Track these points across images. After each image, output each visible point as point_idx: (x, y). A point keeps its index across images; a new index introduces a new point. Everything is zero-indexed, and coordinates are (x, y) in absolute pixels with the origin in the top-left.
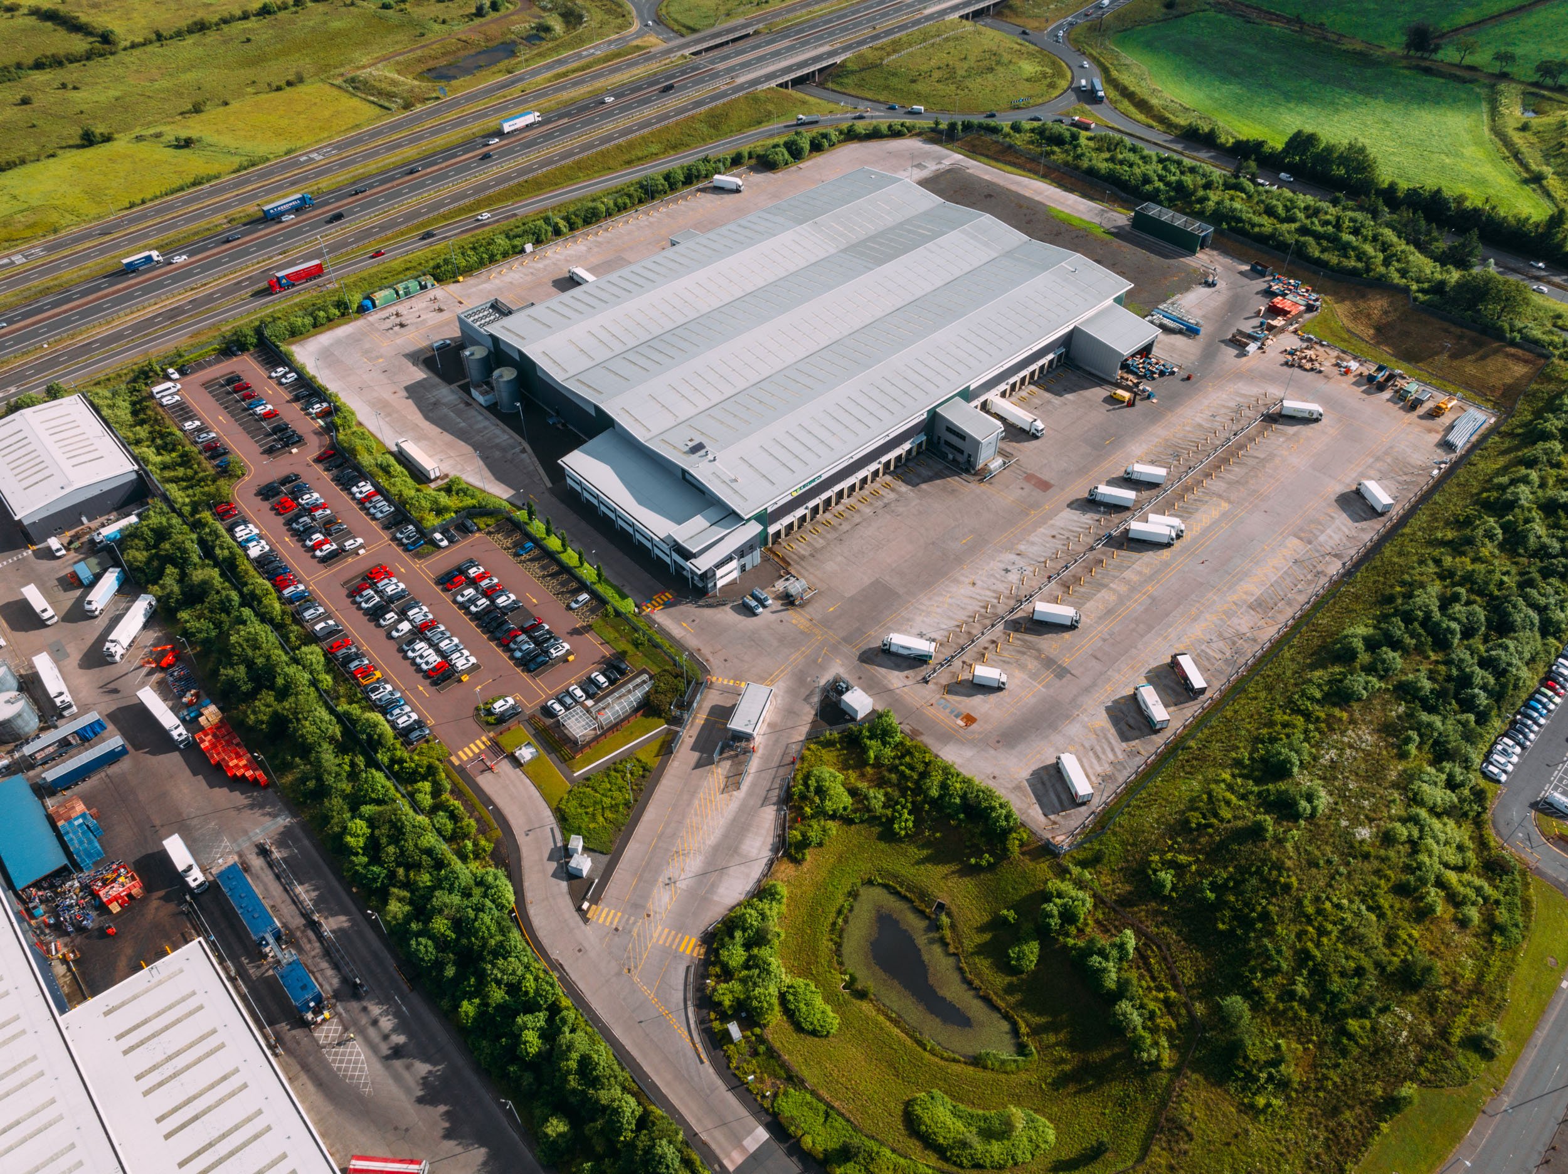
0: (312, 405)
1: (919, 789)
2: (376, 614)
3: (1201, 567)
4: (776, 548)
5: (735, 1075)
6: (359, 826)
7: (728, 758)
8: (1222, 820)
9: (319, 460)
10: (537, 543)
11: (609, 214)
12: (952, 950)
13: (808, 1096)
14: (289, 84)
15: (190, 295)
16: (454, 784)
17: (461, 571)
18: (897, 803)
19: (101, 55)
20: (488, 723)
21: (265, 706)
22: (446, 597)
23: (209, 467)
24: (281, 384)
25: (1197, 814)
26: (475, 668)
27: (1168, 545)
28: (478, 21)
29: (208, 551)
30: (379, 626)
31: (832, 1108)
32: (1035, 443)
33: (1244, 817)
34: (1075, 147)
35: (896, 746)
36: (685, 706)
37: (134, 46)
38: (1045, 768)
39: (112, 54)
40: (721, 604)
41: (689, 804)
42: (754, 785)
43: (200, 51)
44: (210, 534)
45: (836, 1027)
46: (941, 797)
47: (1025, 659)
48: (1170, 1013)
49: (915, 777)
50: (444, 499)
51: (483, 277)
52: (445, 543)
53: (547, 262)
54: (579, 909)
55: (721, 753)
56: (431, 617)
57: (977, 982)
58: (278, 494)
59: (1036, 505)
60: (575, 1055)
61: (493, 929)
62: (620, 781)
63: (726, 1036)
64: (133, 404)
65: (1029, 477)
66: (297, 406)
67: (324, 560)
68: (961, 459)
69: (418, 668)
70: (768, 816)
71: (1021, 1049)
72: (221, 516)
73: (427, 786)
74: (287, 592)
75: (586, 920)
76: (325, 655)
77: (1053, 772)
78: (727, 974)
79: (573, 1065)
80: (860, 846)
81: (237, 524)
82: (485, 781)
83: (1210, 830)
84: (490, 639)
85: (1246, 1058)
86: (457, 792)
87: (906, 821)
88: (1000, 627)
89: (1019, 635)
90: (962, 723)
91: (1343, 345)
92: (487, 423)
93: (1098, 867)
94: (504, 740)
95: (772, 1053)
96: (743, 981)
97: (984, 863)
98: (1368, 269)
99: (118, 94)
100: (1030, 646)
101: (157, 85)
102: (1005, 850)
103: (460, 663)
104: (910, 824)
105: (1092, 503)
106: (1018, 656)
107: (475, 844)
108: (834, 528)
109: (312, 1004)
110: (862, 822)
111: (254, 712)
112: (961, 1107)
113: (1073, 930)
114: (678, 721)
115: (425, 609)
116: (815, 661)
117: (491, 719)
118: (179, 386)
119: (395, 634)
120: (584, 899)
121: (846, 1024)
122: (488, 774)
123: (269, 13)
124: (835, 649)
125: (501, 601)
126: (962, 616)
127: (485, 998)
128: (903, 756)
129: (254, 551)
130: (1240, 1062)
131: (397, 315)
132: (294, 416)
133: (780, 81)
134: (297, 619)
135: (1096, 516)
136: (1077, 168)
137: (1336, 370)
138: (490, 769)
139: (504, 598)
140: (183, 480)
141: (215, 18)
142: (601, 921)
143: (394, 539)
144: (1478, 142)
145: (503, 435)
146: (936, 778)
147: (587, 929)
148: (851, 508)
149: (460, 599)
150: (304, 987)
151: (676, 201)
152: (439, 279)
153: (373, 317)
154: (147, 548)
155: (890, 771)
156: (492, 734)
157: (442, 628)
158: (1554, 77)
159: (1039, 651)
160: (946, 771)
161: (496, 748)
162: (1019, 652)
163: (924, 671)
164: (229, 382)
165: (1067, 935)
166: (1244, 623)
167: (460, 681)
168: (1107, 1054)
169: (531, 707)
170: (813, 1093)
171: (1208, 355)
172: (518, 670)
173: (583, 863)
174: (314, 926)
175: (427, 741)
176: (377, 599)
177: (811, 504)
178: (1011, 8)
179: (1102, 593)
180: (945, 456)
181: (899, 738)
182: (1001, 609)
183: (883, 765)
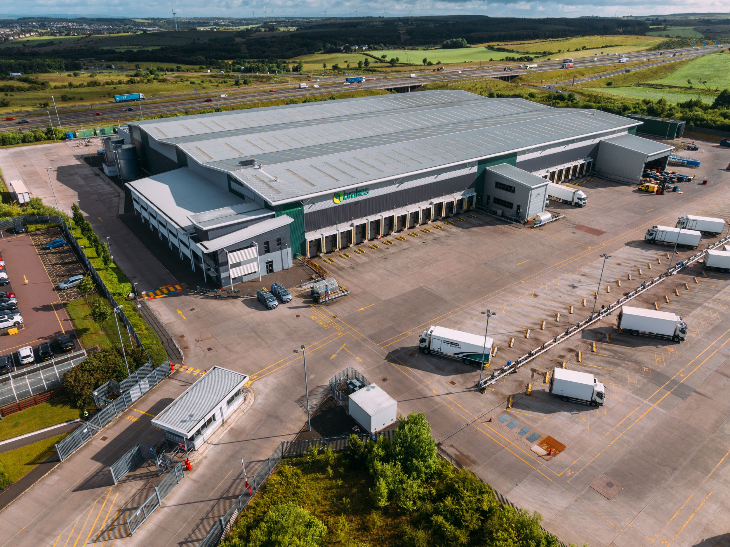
4: (315, 261)
10: (70, 241)
19: (36, 90)
35: (430, 477)
36: (117, 392)
40: (232, 296)
47: (618, 371)
59: (592, 242)
65: (579, 227)
68: (510, 212)
88: (576, 336)
89: (604, 345)
90: (542, 451)
100: (624, 358)
105: (652, 243)
106: (610, 368)
108: (380, 251)
114: (95, 415)
116: (327, 357)
124: (357, 346)
126: (525, 323)
128: (440, 497)
131: (88, 142)
133: (387, 88)
135: (663, 253)
145: (109, 189)
153: (69, 142)
155: (415, 524)
159: (636, 362)
162: (609, 363)
163: (477, 376)
177: (358, 222)
178: (521, 79)
179: (698, 311)
180: (495, 213)
181: (434, 462)
182: (573, 318)
183: (404, 512)
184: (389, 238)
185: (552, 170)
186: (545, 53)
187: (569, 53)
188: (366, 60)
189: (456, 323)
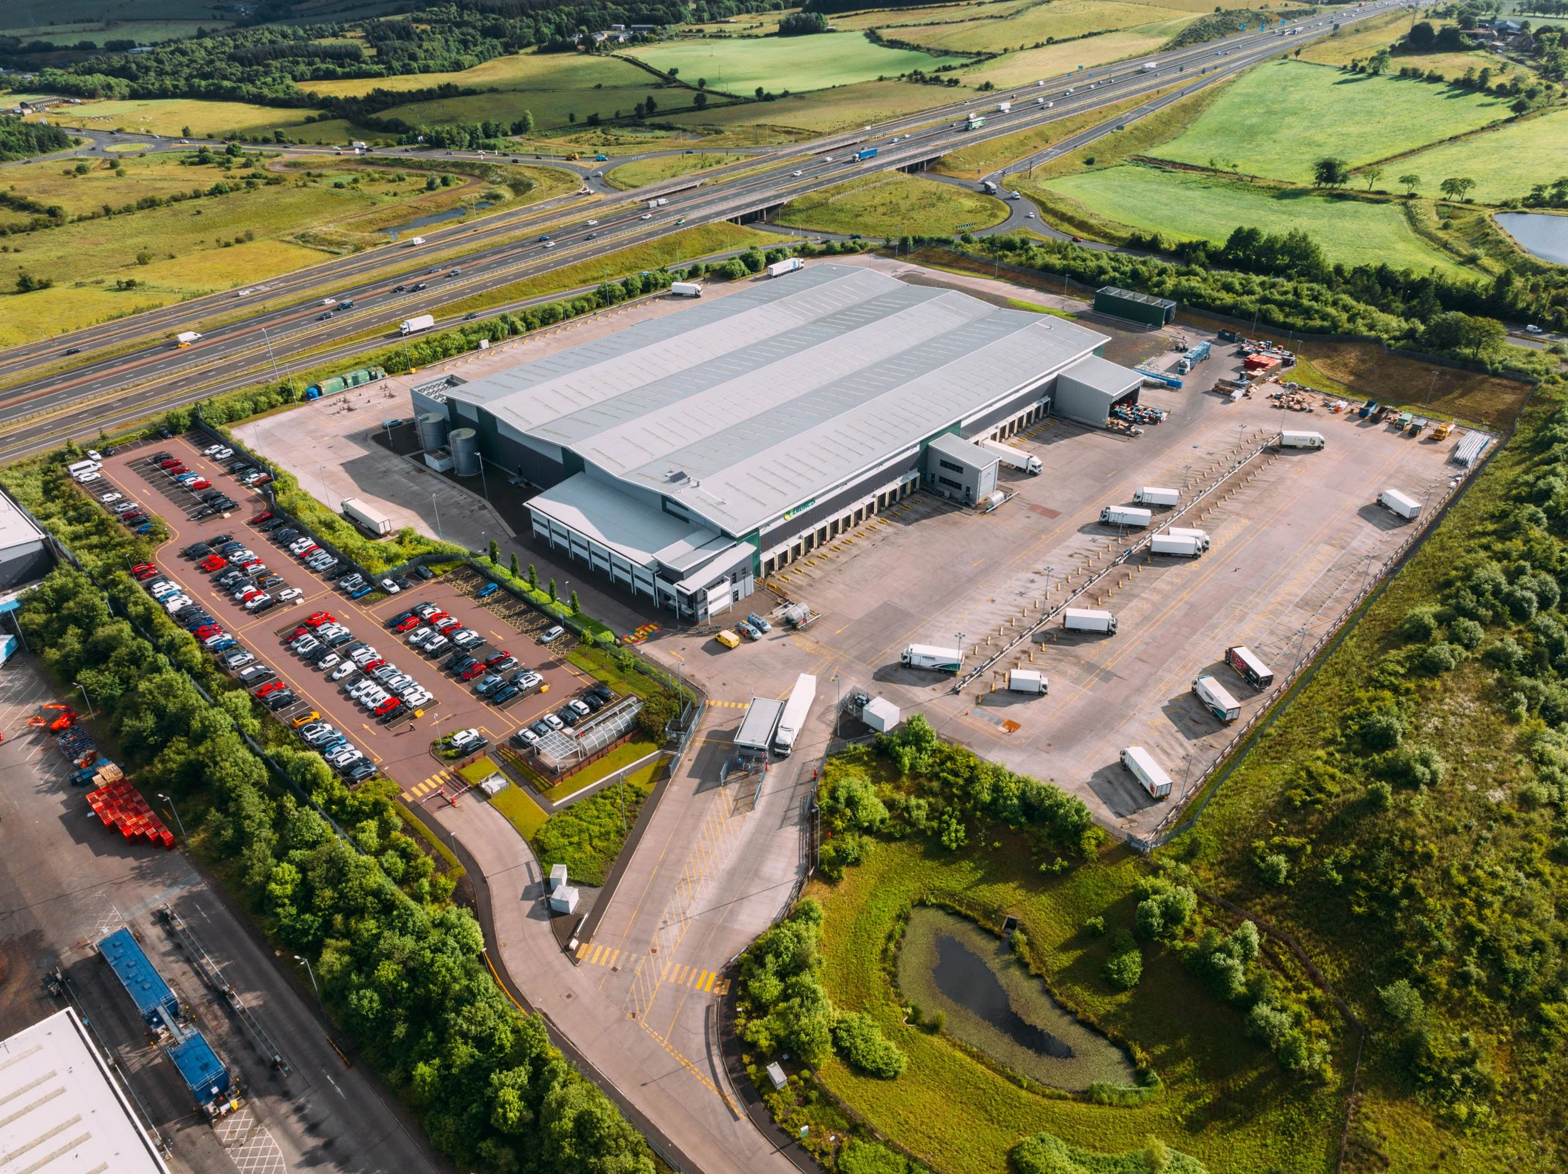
0: (248, 475)
1: (966, 796)
2: (313, 659)
3: (1235, 574)
4: (769, 579)
5: (783, 1131)
6: (287, 871)
7: (736, 780)
8: (1330, 794)
9: (254, 523)
10: (502, 584)
11: (567, 316)
12: (1033, 970)
13: (882, 1148)
14: (239, 241)
15: (121, 395)
16: (406, 822)
17: (415, 613)
18: (943, 814)
19: (47, 227)
20: (447, 757)
21: (176, 754)
22: (398, 639)
23: (128, 534)
24: (216, 460)
25: (1299, 791)
26: (430, 703)
27: (1195, 557)
28: (428, 193)
29: (119, 608)
30: (319, 669)
31: (915, 1160)
32: (1033, 480)
33: (1355, 789)
34: (1027, 251)
35: (934, 752)
36: (682, 728)
37: (81, 219)
38: (1109, 767)
39: (57, 225)
41: (695, 828)
42: (770, 804)
43: (149, 222)
44: (123, 591)
45: (904, 1065)
46: (994, 801)
47: (1061, 666)
48: (1319, 1016)
49: (961, 782)
50: (395, 548)
51: (437, 369)
52: (396, 589)
53: (503, 356)
54: (566, 949)
55: (727, 774)
56: (379, 657)
57: (1071, 1005)
58: (206, 554)
59: (1046, 530)
60: (570, 1113)
61: (457, 972)
62: (609, 807)
63: (767, 1082)
64: (46, 484)
65: (1034, 508)
66: (232, 478)
67: (256, 611)
68: (959, 494)
69: (363, 708)
70: (791, 838)
71: (1141, 1077)
72: (139, 576)
73: (372, 825)
74: (210, 642)
75: (575, 961)
76: (252, 700)
77: (1119, 770)
78: (759, 1009)
79: (568, 1125)
80: (904, 865)
81: (156, 581)
82: (444, 817)
83: (1319, 807)
84: (448, 676)
85: (1430, 1057)
86: (409, 829)
87: (955, 833)
88: (1028, 638)
89: (1051, 646)
90: (1005, 730)
91: (1326, 390)
92: (442, 486)
93: (1195, 862)
94: (468, 772)
95: (827, 1100)
96: (781, 1015)
97: (1057, 868)
98: (1335, 325)
99: (60, 254)
100: (1068, 656)
101: (101, 247)
102: (1081, 851)
103: (414, 698)
104: (961, 834)
105: (1106, 525)
106: (1055, 663)
107: (433, 884)
108: (831, 560)
109: (215, 1090)
110: (903, 838)
111: (163, 762)
112: (1081, 1151)
113: (1179, 931)
114: (674, 745)
115: (372, 650)
116: (827, 680)
117: (451, 753)
118: (100, 465)
119: (336, 675)
120: (571, 937)
121: (917, 1065)
122: (449, 810)
123: (221, 192)
124: (848, 667)
125: (462, 637)
126: (985, 630)
127: (447, 1057)
128: (943, 763)
129: (174, 606)
130: (1424, 1062)
131: (345, 401)
132: (228, 486)
133: (730, 216)
134: (221, 666)
135: (1114, 537)
136: (1032, 266)
137: (1325, 410)
138: (451, 803)
139: (465, 634)
140: (96, 547)
141: (165, 198)
142: (594, 960)
143: (338, 588)
144: (1405, 239)
145: (460, 495)
146: (987, 781)
147: (578, 971)
148: (847, 542)
149: (413, 639)
150: (205, 1067)
151: (635, 305)
152: (390, 370)
153: (319, 404)
154: (49, 610)
155: (930, 780)
156: (452, 769)
157: (393, 667)
158: (1459, 192)
159: (1076, 657)
160: (997, 772)
161: (458, 781)
162: (1055, 660)
163: (952, 682)
164: (156, 460)
165: (1173, 937)
166: (1295, 620)
167: (414, 717)
168: (1253, 1074)
169: (497, 738)
170: (887, 1143)
171: (1194, 404)
172: (483, 704)
173: (570, 897)
174: (222, 999)
175: (374, 779)
176: (316, 643)
177: (806, 533)
178: (943, 164)
179: (1135, 603)
180: (942, 494)
181: (935, 743)
182: (1027, 622)
183: (920, 775)
184: (835, 542)
185: (1001, 424)
186: (979, 54)
187: (1022, 54)
188: (650, 99)
189: (926, 637)
